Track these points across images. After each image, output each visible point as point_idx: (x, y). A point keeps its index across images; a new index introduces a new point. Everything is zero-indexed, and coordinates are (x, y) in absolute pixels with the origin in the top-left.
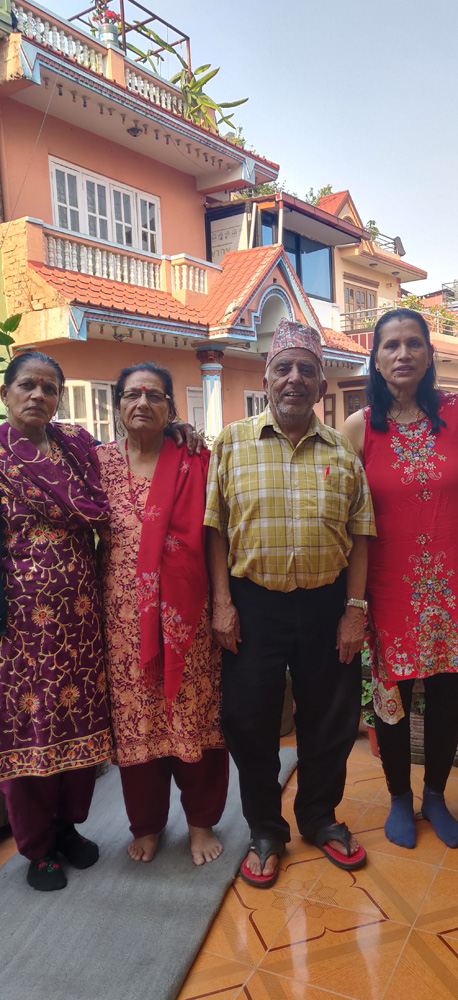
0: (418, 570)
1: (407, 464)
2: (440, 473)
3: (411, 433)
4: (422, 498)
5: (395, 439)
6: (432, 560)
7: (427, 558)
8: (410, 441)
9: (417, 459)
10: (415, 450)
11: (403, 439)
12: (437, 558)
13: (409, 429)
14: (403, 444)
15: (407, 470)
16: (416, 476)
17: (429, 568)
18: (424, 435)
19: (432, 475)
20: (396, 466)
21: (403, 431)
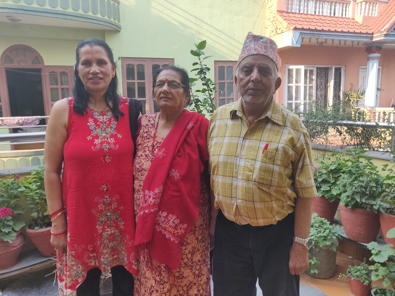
0: (101, 207)
1: (97, 137)
2: (117, 146)
3: (101, 117)
4: (105, 160)
5: (90, 120)
6: (111, 201)
7: (107, 199)
8: (101, 122)
9: (104, 134)
10: (103, 129)
11: (96, 121)
12: (114, 199)
13: (100, 115)
14: (96, 124)
15: (97, 142)
16: (102, 146)
17: (108, 206)
18: (110, 120)
19: (112, 146)
20: (89, 138)
21: (96, 115)
